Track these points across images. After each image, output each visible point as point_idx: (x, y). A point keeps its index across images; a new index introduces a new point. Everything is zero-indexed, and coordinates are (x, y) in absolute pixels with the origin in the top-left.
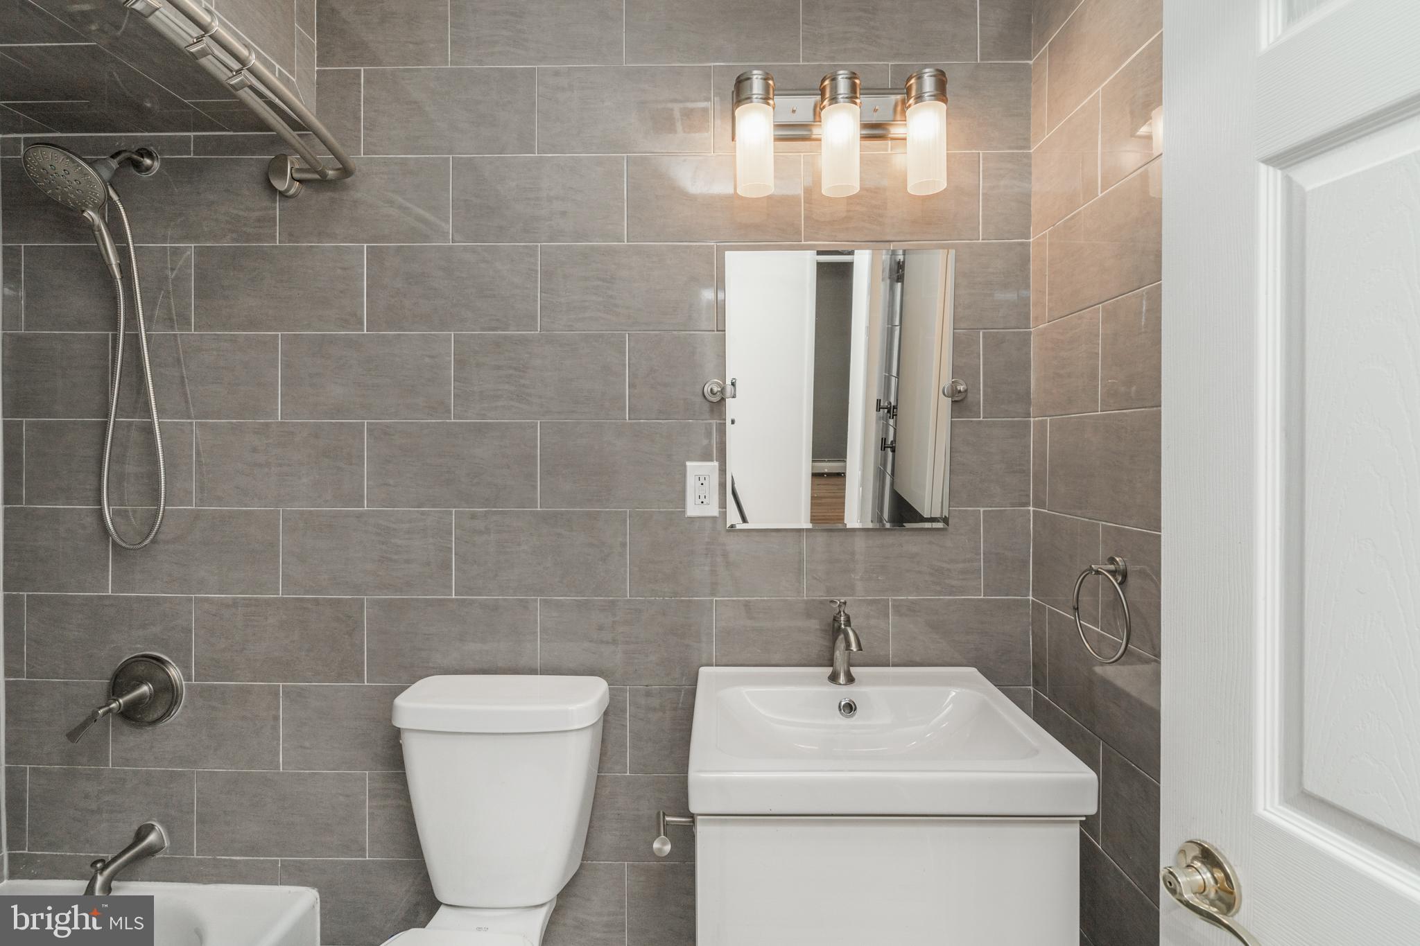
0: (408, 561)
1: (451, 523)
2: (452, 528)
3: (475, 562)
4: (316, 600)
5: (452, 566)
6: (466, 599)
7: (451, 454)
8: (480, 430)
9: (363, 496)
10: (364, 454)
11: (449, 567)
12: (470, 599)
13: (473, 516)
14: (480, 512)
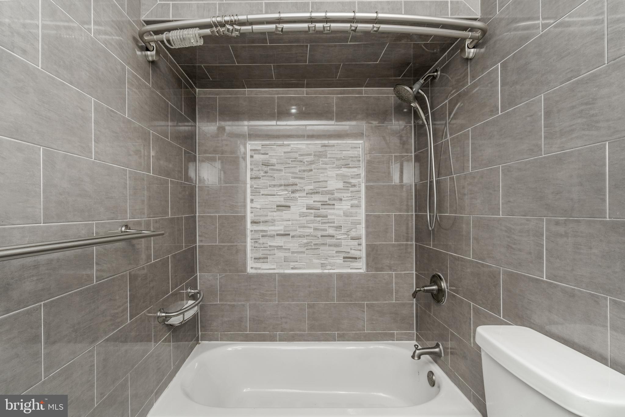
0: (520, 250)
1: (543, 227)
2: (543, 231)
3: (558, 257)
4: (483, 264)
5: (543, 257)
6: (552, 283)
7: (542, 179)
8: (559, 160)
9: (499, 209)
10: (500, 184)
11: (542, 258)
12: (555, 284)
13: (557, 223)
14: (562, 220)
